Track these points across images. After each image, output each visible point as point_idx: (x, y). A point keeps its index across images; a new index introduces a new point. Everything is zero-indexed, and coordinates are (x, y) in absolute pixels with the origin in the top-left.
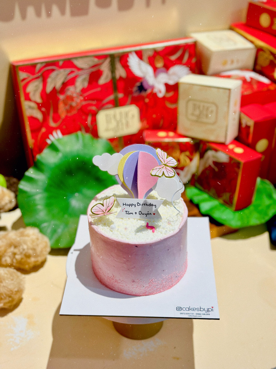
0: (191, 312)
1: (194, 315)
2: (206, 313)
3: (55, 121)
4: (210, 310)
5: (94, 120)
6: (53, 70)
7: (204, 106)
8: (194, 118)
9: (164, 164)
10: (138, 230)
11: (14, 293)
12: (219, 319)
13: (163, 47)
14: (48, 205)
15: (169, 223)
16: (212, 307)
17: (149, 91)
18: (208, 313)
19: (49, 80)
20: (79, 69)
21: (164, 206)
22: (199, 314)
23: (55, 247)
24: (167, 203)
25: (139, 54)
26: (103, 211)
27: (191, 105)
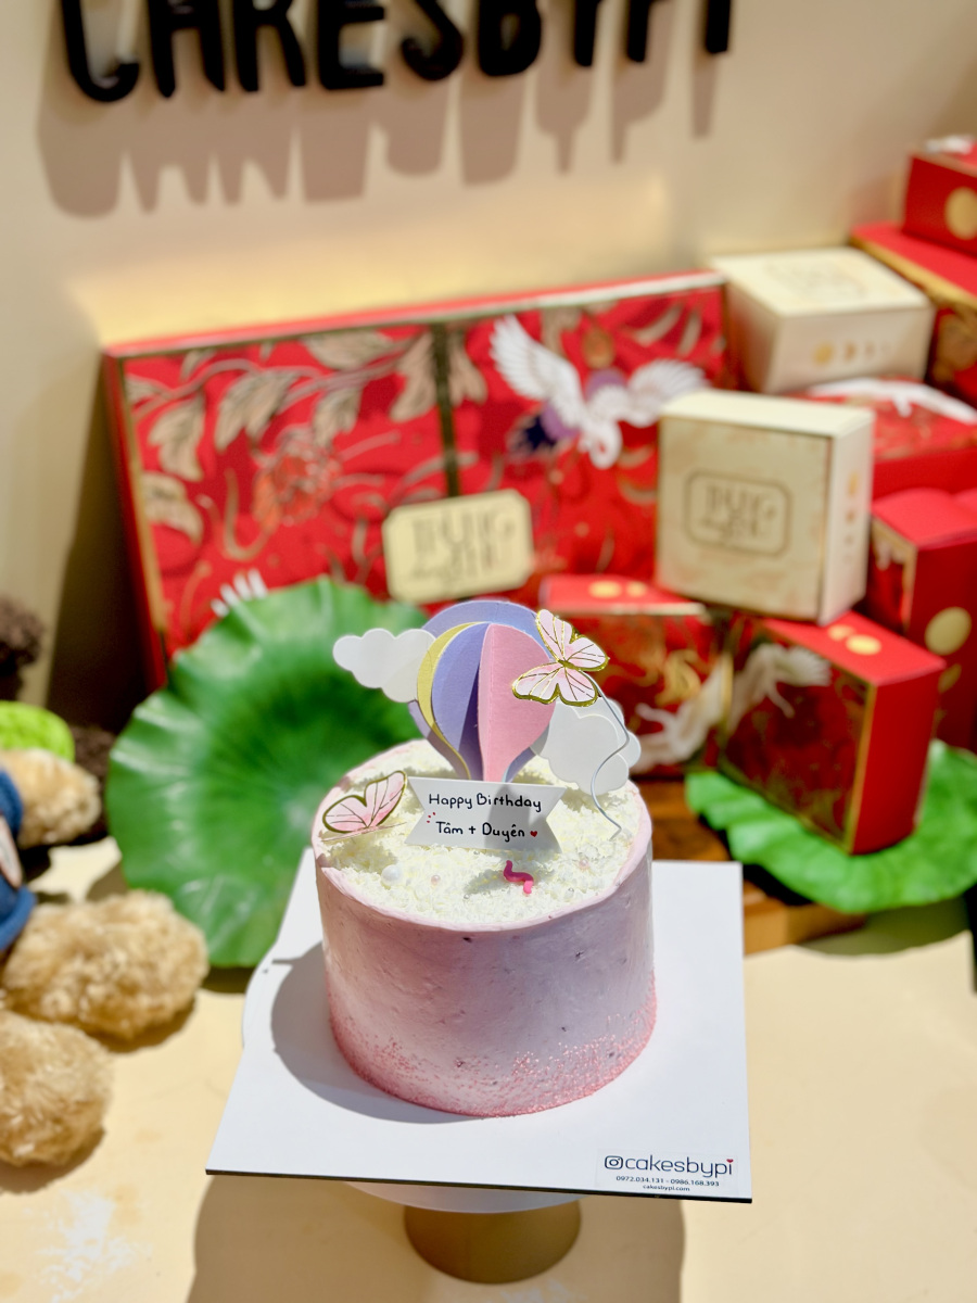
0: (653, 1173)
1: (665, 1184)
2: (705, 1180)
3: (243, 538)
4: (721, 1169)
5: (376, 541)
6: (238, 374)
7: (743, 496)
8: (713, 535)
9: (560, 661)
10: (477, 884)
11: (73, 1108)
12: (749, 1201)
13: (612, 301)
14: (209, 822)
15: (583, 863)
16: (730, 1161)
17: (564, 446)
18: (713, 1179)
19: (226, 407)
20: (328, 371)
21: (570, 811)
22: (682, 1182)
23: (225, 962)
24: (585, 799)
25: (532, 324)
26: (363, 822)
27: (700, 490)
